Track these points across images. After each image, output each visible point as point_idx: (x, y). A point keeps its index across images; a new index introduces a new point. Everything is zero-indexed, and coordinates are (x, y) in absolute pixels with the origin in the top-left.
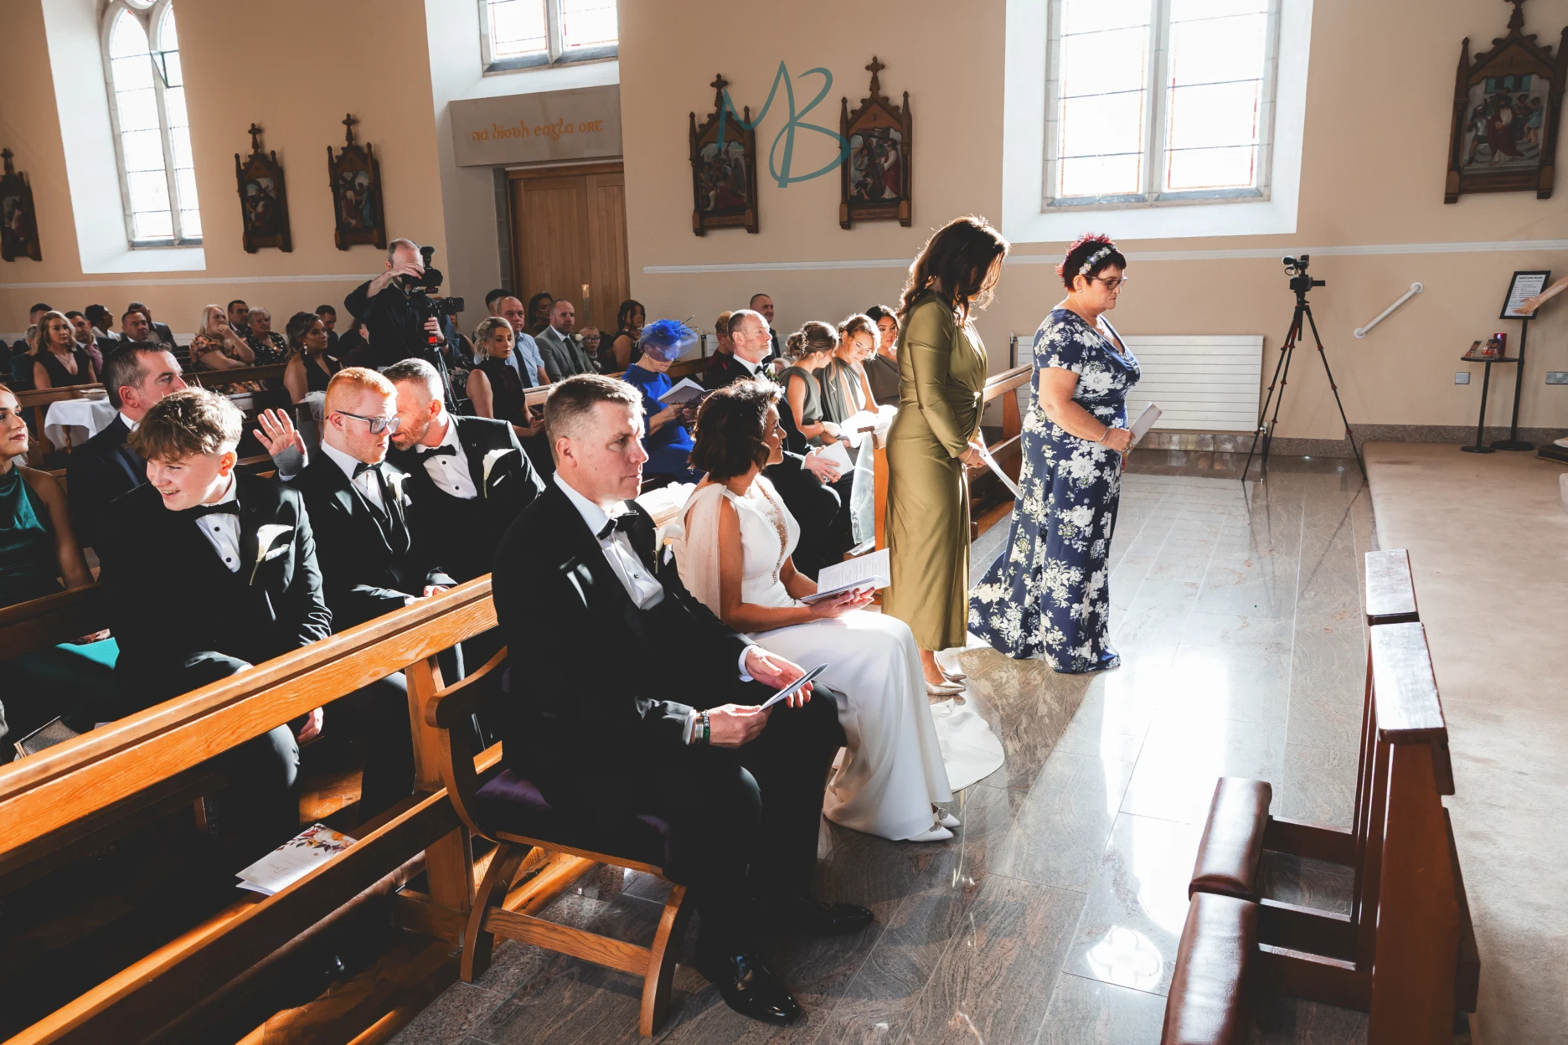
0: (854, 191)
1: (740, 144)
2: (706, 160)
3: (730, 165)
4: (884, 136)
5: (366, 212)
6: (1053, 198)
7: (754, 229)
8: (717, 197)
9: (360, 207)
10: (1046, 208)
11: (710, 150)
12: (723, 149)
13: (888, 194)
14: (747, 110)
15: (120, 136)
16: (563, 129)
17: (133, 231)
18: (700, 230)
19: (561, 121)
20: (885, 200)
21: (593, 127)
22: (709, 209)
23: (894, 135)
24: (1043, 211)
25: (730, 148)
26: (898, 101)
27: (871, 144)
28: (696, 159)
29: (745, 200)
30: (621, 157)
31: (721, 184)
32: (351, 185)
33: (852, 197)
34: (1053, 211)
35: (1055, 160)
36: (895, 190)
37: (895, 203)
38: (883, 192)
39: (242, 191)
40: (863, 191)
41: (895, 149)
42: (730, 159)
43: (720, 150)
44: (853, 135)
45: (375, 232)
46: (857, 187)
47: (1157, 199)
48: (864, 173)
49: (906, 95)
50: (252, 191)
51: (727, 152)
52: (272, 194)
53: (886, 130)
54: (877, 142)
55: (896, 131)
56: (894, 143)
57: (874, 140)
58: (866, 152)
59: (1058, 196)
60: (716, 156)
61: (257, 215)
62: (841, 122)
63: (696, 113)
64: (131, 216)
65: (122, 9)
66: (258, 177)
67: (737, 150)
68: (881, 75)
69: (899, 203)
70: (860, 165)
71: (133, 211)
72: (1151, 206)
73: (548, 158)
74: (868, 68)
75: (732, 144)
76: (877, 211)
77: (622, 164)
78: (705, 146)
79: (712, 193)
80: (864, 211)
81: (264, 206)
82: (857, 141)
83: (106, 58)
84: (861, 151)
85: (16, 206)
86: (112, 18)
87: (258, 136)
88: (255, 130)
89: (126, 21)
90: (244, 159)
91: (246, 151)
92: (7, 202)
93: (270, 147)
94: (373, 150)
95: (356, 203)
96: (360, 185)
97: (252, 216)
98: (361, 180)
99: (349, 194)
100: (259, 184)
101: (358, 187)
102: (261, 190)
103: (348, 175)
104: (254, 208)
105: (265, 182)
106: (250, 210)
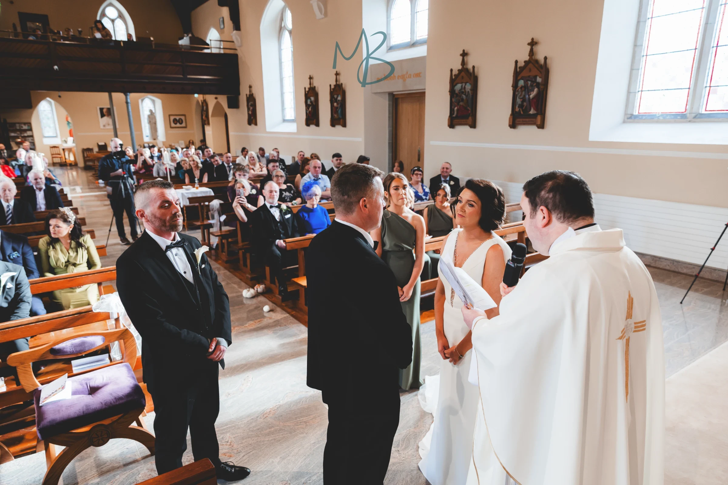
0: (517, 109)
1: (470, 84)
2: (456, 92)
3: (465, 95)
4: (534, 80)
5: (339, 112)
6: (632, 115)
7: (473, 125)
8: (458, 110)
9: (338, 110)
10: (626, 120)
11: (458, 87)
12: (463, 86)
13: (532, 112)
14: (474, 67)
15: (283, 78)
16: (407, 77)
17: (284, 115)
18: (452, 125)
19: (407, 73)
20: (530, 115)
21: (418, 75)
22: (454, 116)
23: (539, 80)
24: (624, 122)
25: (466, 87)
26: (542, 62)
27: (527, 84)
28: (452, 92)
29: (470, 112)
30: (425, 89)
31: (461, 103)
32: (336, 100)
33: (516, 112)
34: (630, 122)
35: (635, 93)
36: (536, 109)
37: (534, 116)
38: (530, 110)
39: (306, 102)
40: (521, 109)
41: (538, 87)
42: (465, 91)
43: (462, 86)
44: (519, 80)
45: (341, 120)
46: (519, 107)
47: (695, 117)
48: (521, 100)
49: (546, 58)
50: (309, 102)
51: (465, 88)
52: (314, 103)
53: (535, 77)
54: (531, 84)
55: (540, 77)
56: (538, 85)
57: (529, 82)
58: (523, 89)
59: (636, 113)
60: (460, 90)
61: (310, 112)
62: (514, 73)
63: (453, 69)
64: (284, 109)
65: (285, 31)
66: (310, 96)
67: (468, 87)
68: (536, 48)
69: (537, 116)
70: (520, 96)
71: (285, 107)
72: (690, 121)
73: (401, 90)
74: (529, 44)
75: (467, 84)
76: (527, 120)
77: (424, 93)
78: (456, 85)
79: (456, 108)
80: (521, 120)
81: (312, 109)
82: (521, 83)
84: (521, 88)
85: (251, 105)
86: (282, 34)
87: (311, 80)
88: (311, 78)
89: (286, 35)
90: (307, 90)
91: (308, 86)
92: (250, 104)
93: (315, 85)
94: (343, 86)
95: (337, 108)
96: (339, 100)
97: (308, 112)
98: (339, 98)
99: (335, 104)
100: (311, 99)
101: (338, 101)
102: (311, 102)
103: (335, 96)
104: (309, 109)
105: (312, 99)
106: (307, 109)
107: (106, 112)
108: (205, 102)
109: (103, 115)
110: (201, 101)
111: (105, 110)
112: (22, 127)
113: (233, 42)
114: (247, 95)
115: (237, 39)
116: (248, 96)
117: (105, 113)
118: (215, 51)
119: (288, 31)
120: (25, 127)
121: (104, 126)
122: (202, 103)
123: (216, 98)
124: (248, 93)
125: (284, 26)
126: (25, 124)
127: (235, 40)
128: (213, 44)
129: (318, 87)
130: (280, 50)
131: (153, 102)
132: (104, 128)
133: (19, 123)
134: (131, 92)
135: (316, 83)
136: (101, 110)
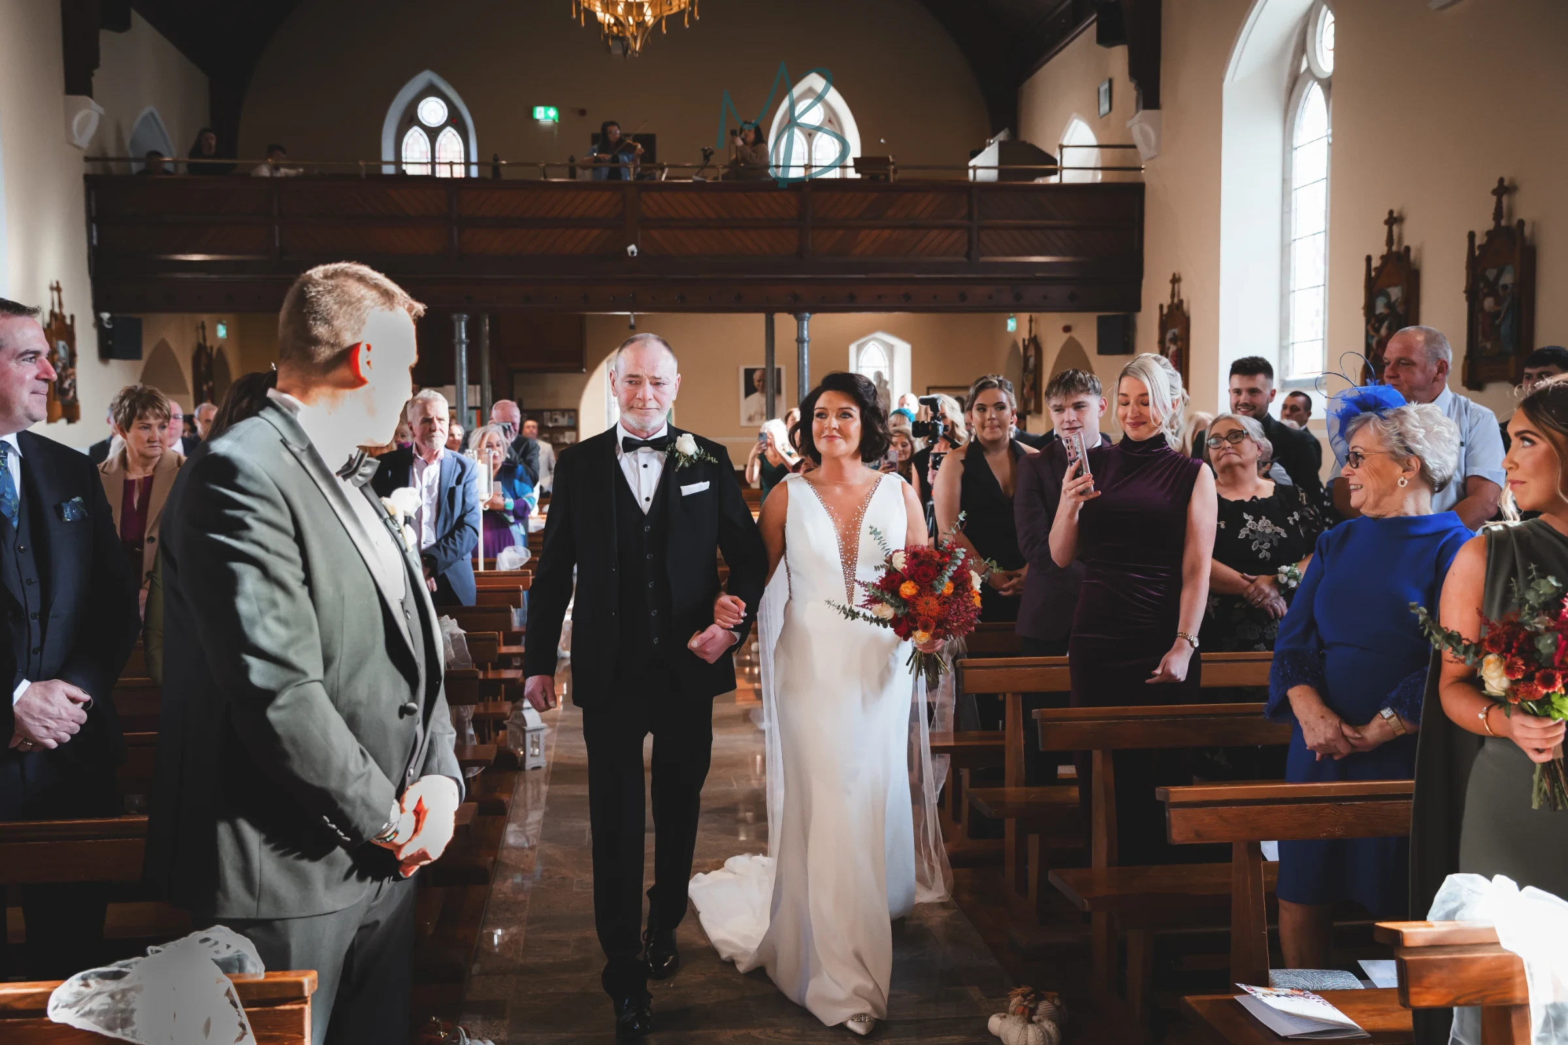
9: (1497, 322)
15: (1290, 245)
17: (1287, 368)
32: (1493, 289)
39: (1369, 308)
50: (1380, 308)
52: (1400, 310)
64: (1287, 348)
65: (1308, 83)
66: (1389, 286)
71: (1291, 341)
83: (1288, 148)
85: (1174, 340)
86: (1300, 96)
87: (1395, 228)
88: (1393, 220)
89: (1314, 98)
90: (1376, 263)
91: (1378, 250)
92: (1169, 335)
93: (1406, 242)
94: (1527, 231)
95: (1496, 315)
96: (1505, 287)
97: (1374, 342)
98: (1507, 279)
99: (1489, 303)
100: (1388, 296)
101: (1501, 292)
102: (1389, 305)
103: (1491, 274)
104: (1377, 331)
105: (1395, 293)
106: (1372, 333)
107: (759, 381)
108: (1035, 342)
109: (750, 390)
110: (1024, 340)
111: (757, 376)
112: (556, 420)
113: (1134, 147)
114: (1161, 307)
115: (1144, 134)
116: (1165, 311)
117: (756, 384)
118: (1069, 177)
119: (1320, 81)
120: (563, 421)
121: (750, 419)
122: (1026, 348)
123: (1067, 329)
124: (1166, 301)
125: (1309, 69)
126: (564, 412)
127: (1137, 139)
128: (1070, 158)
129: (1420, 250)
130: (1288, 147)
131: (890, 349)
132: (751, 424)
133: (550, 411)
134: (814, 310)
135: (1411, 236)
136: (749, 373)
